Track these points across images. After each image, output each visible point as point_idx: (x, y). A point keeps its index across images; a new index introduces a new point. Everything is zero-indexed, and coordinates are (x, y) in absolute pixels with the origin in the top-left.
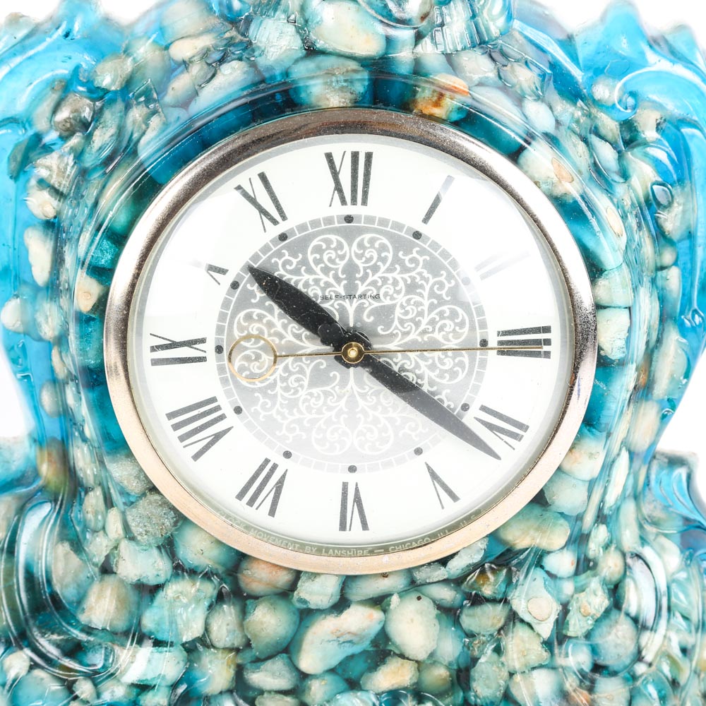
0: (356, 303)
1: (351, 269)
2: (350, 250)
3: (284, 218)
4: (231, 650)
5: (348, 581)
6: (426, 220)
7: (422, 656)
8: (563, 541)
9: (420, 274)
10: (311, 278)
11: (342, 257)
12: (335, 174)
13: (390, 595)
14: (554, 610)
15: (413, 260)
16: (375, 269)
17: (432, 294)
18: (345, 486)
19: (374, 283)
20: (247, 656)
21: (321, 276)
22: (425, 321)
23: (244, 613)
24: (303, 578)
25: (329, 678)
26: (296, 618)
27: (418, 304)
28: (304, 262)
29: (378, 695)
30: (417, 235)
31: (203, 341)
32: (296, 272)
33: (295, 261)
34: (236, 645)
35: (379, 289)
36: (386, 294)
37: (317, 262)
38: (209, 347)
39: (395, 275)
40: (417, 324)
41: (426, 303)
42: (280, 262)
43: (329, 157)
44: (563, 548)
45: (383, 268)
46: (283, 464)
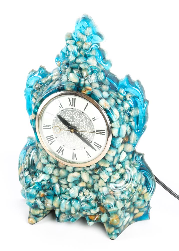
0: (74, 122)
1: (73, 117)
2: (73, 114)
3: (62, 107)
4: (57, 176)
5: (74, 168)
6: (84, 110)
7: (87, 182)
8: (108, 166)
9: (84, 119)
10: (67, 118)
11: (71, 115)
12: (70, 101)
13: (81, 171)
14: (107, 177)
15: (82, 116)
16: (76, 117)
17: (85, 122)
18: (73, 152)
19: (76, 120)
20: (60, 178)
21: (68, 117)
22: (84, 127)
23: (59, 171)
24: (67, 166)
25: (72, 183)
26: (67, 173)
27: (83, 124)
28: (65, 115)
29: (80, 187)
30: (83, 112)
31: (50, 126)
32: (64, 116)
33: (64, 115)
34: (58, 176)
35: (77, 121)
36: (78, 122)
37: (68, 115)
38: (51, 127)
39: (80, 118)
40: (83, 127)
41: (85, 124)
42: (62, 115)
43: (69, 98)
44: (108, 167)
45: (78, 117)
46: (63, 148)
